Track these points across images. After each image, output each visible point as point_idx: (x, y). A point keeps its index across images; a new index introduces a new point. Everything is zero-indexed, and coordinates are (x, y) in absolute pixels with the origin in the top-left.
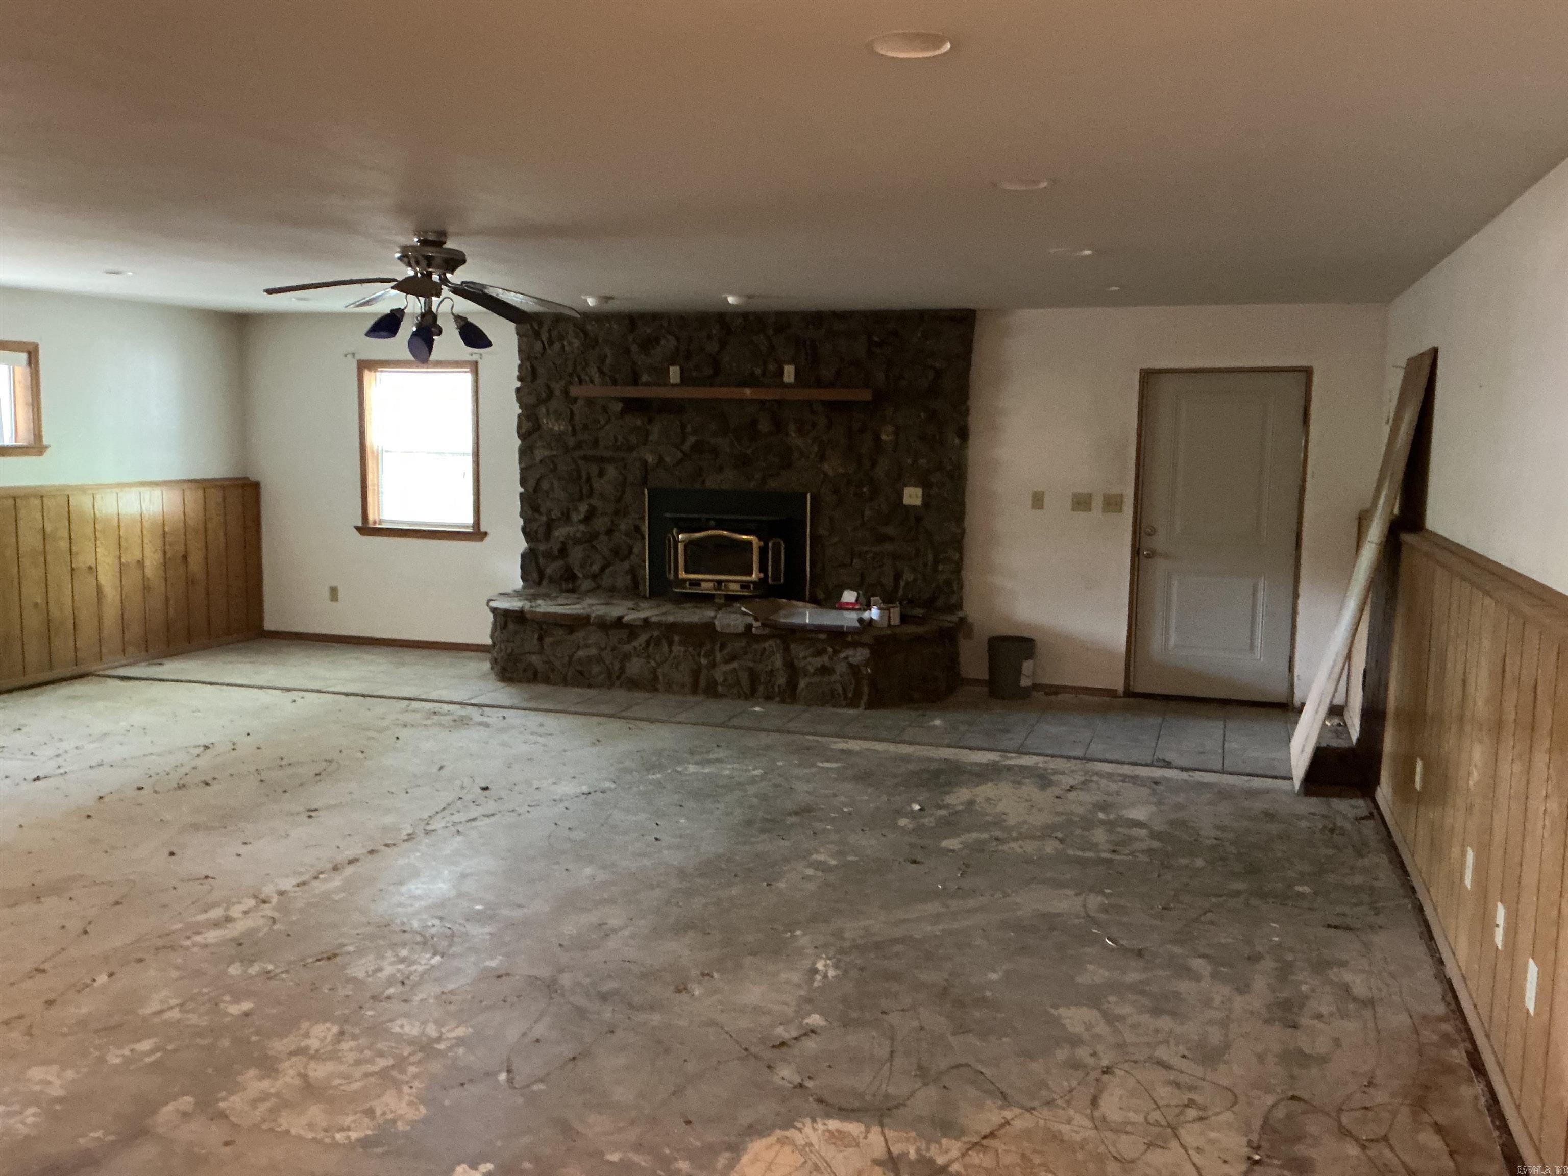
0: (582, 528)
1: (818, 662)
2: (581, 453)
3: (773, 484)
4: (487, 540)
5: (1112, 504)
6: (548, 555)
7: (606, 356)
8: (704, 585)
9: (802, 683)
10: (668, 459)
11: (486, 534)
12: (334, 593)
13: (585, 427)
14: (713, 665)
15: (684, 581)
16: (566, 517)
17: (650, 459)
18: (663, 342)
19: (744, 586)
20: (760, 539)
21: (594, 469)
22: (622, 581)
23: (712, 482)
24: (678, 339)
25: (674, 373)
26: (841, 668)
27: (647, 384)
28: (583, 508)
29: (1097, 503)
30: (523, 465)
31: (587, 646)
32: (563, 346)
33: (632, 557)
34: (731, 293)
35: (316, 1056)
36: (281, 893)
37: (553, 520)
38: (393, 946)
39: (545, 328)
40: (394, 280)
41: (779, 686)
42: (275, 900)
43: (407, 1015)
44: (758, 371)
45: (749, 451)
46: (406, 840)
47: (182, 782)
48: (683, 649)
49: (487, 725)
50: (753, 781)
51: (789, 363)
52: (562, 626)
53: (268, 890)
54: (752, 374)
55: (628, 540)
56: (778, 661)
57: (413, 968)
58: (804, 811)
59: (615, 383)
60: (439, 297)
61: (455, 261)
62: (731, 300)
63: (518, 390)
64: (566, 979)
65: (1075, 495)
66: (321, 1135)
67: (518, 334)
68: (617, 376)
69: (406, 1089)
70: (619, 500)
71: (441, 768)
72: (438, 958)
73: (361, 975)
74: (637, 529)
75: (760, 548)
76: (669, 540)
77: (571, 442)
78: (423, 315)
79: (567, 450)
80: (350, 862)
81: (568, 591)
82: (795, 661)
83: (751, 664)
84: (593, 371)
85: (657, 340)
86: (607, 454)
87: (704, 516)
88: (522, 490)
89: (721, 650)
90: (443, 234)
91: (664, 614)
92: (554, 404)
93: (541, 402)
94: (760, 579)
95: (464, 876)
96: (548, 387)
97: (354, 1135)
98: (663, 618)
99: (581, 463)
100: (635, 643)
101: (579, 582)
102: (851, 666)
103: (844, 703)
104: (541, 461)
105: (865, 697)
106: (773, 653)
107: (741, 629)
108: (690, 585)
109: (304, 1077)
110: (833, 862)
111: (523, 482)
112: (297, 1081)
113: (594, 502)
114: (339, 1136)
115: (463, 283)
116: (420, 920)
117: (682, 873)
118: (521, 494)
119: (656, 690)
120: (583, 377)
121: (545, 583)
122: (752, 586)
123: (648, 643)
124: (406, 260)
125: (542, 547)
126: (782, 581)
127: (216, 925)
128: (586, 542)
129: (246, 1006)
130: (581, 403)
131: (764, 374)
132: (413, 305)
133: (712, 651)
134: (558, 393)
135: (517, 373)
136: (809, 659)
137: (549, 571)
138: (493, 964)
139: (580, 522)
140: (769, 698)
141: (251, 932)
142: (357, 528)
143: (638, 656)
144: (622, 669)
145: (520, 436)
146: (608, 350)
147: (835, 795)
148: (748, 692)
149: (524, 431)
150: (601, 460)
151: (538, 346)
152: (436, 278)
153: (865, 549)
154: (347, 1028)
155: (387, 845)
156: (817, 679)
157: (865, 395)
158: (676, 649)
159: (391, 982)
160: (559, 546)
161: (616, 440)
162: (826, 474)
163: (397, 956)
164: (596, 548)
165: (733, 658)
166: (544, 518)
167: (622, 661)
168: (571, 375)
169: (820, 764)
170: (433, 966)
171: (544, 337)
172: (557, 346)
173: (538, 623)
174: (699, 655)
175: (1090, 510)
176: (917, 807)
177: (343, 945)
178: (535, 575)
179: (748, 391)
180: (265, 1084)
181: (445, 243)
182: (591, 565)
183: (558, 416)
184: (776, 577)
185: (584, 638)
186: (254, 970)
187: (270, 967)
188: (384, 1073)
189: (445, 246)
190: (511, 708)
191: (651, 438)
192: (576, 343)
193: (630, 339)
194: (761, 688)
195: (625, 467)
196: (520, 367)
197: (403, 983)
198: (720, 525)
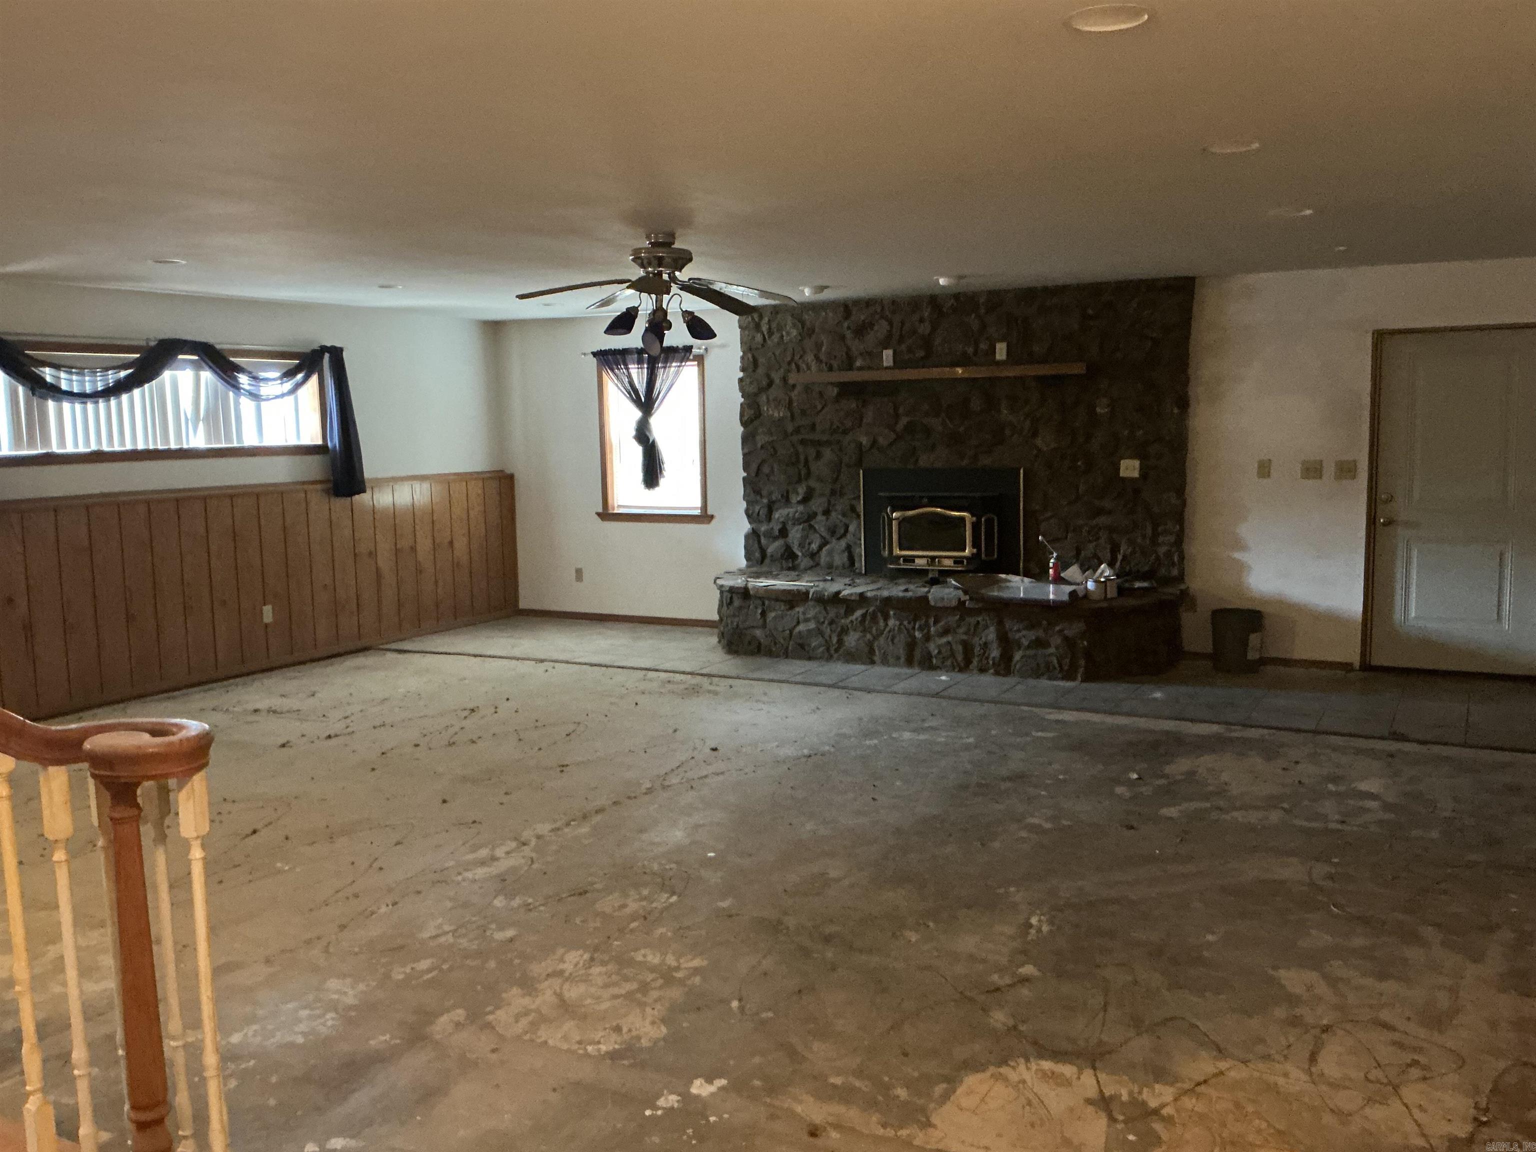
0: (801, 508)
1: (1032, 635)
2: (800, 437)
3: (986, 461)
4: (714, 522)
5: (1346, 470)
6: (769, 535)
7: (822, 344)
8: (917, 561)
9: (1017, 656)
10: (881, 440)
11: (712, 517)
12: (579, 573)
13: (803, 413)
14: (928, 638)
15: (899, 557)
16: (786, 499)
17: (864, 440)
18: (876, 328)
19: (958, 561)
20: (973, 515)
21: (812, 452)
22: (840, 559)
23: (925, 460)
24: (891, 324)
25: (888, 356)
26: (1056, 640)
27: (860, 369)
28: (802, 490)
29: (1329, 470)
30: (746, 451)
31: (807, 620)
32: (782, 336)
33: (849, 536)
34: (942, 275)
35: (570, 979)
36: (539, 837)
37: (774, 502)
38: (636, 886)
39: (766, 320)
40: (629, 281)
41: (994, 658)
42: (533, 842)
43: (647, 945)
44: (970, 350)
45: (962, 429)
46: (646, 794)
47: (451, 741)
48: (898, 623)
49: (716, 693)
50: (967, 748)
51: (1001, 340)
52: (782, 601)
53: (527, 834)
54: (964, 353)
55: (844, 520)
56: (991, 634)
57: (654, 905)
58: (1019, 777)
59: (831, 369)
60: (669, 294)
61: (683, 259)
62: (942, 281)
63: (741, 380)
64: (791, 922)
65: (1304, 463)
66: (576, 1047)
67: (740, 327)
68: (832, 362)
69: (648, 1010)
70: (836, 480)
71: (675, 731)
72: (674, 898)
73: (608, 910)
74: (853, 509)
75: (973, 523)
76: (884, 518)
77: (790, 428)
78: (654, 312)
79: (786, 435)
80: (598, 811)
81: (789, 569)
82: (1010, 635)
83: (965, 637)
84: (810, 358)
85: (871, 325)
86: (825, 438)
87: (918, 494)
88: (745, 474)
89: (935, 623)
90: (672, 236)
91: (878, 589)
92: (774, 392)
93: (761, 390)
94: (973, 554)
95: (697, 827)
96: (768, 376)
97: (604, 1048)
98: (878, 593)
99: (800, 449)
100: (853, 618)
101: (799, 560)
102: (1066, 638)
103: (1060, 676)
104: (762, 447)
105: (1081, 670)
106: (986, 627)
107: (954, 603)
108: (905, 561)
109: (559, 996)
110: (1048, 826)
111: (746, 468)
112: (554, 1000)
113: (812, 483)
114: (590, 1048)
115: (690, 279)
116: (660, 864)
117: (898, 831)
118: (744, 479)
119: (873, 662)
120: (800, 362)
121: (767, 561)
122: (965, 561)
123: (864, 616)
124: (639, 261)
125: (763, 528)
126: (996, 556)
127: (483, 863)
128: (804, 522)
129: (510, 933)
130: (799, 388)
131: (976, 353)
132: (646, 304)
133: (927, 625)
134: (777, 381)
135: (739, 364)
136: (1024, 632)
137: (770, 550)
138: (724, 904)
139: (799, 502)
140: (982, 670)
141: (513, 870)
142: (598, 514)
143: (855, 630)
144: (840, 642)
145: (744, 423)
146: (824, 339)
147: (1050, 764)
148: (962, 665)
149: (746, 418)
150: (819, 443)
151: (759, 338)
152: (665, 277)
153: (1081, 522)
154: (596, 955)
155: (629, 798)
156: (1030, 652)
157: (1078, 369)
158: (892, 622)
159: (634, 917)
160: (780, 526)
161: (832, 424)
162: (1039, 450)
163: (640, 894)
164: (815, 529)
165: (946, 632)
166: (765, 501)
167: (839, 635)
168: (789, 363)
169: (1034, 734)
170: (672, 904)
171: (765, 328)
172: (776, 338)
173: (760, 598)
174: (914, 628)
175: (1321, 478)
176: (1135, 776)
177: (593, 884)
178: (757, 555)
179: (960, 370)
180: (526, 1001)
181: (674, 244)
182: (809, 544)
183: (778, 402)
184: (989, 552)
185: (804, 613)
186: (517, 902)
187: (530, 900)
188: (629, 996)
189: (673, 246)
190: (738, 678)
191: (865, 420)
192: (794, 333)
193: (846, 325)
194: (975, 661)
195: (841, 450)
196: (742, 358)
197: (645, 918)
198: (933, 502)
